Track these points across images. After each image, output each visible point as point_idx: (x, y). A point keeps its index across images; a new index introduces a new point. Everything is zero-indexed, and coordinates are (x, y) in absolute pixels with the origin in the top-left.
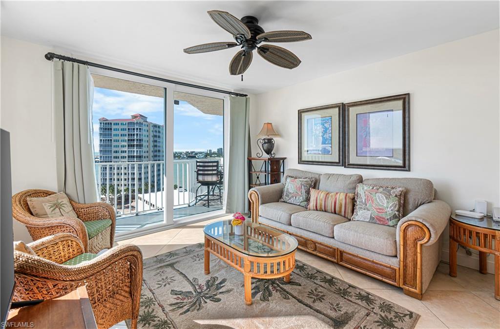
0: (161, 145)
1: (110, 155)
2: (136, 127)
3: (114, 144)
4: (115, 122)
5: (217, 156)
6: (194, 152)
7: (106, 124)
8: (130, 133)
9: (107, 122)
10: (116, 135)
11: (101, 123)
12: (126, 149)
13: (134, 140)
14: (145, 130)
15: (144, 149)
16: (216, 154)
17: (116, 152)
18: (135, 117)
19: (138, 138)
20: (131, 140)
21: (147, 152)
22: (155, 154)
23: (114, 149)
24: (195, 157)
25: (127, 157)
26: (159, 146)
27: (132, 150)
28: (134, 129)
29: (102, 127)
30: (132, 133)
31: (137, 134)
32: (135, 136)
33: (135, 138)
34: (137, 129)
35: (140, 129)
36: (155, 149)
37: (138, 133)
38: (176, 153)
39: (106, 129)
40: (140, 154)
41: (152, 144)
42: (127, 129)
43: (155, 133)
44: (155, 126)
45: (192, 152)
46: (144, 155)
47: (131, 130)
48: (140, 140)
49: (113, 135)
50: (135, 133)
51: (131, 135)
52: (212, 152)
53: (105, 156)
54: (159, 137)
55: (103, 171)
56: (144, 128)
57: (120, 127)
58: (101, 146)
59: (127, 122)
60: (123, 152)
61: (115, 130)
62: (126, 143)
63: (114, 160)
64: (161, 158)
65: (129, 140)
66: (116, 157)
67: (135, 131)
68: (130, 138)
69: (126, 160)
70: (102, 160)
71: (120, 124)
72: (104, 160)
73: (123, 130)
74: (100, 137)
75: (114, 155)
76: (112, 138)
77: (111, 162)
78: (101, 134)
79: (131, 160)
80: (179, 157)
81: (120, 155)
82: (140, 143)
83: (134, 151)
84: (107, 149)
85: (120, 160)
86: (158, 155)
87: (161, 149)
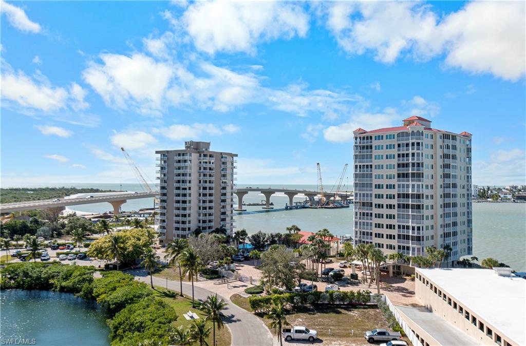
0: (457, 172)
1: (369, 192)
3: (375, 172)
4: (377, 134)
7: (364, 138)
8: (401, 152)
9: (365, 135)
10: (379, 157)
11: (356, 138)
12: (394, 182)
13: (407, 165)
14: (427, 146)
15: (426, 181)
17: (379, 187)
18: (409, 122)
19: (415, 161)
20: (403, 165)
21: (432, 187)
22: (447, 191)
23: (375, 182)
25: (396, 196)
26: (455, 177)
27: (406, 183)
28: (407, 145)
29: (358, 144)
30: (405, 152)
31: (413, 155)
32: (410, 158)
33: (410, 161)
34: (413, 144)
35: (418, 144)
36: (447, 181)
37: (415, 151)
38: (489, 189)
39: (363, 147)
40: (418, 191)
41: (440, 172)
42: (396, 146)
43: (446, 151)
44: (446, 136)
46: (426, 192)
47: (403, 146)
48: (418, 164)
49: (373, 157)
50: (410, 151)
51: (403, 155)
53: (362, 192)
54: (454, 157)
55: (360, 218)
56: (426, 141)
57: (385, 142)
58: (356, 176)
59: (396, 133)
60: (389, 187)
61: (378, 148)
62: (395, 172)
63: (376, 201)
64: (459, 200)
65: (399, 165)
66: (379, 196)
67: (410, 147)
68: (401, 162)
69: (394, 202)
70: (358, 201)
71: (384, 137)
72: (360, 200)
73: (390, 147)
74: (355, 162)
75: (376, 191)
76: (372, 162)
77: (371, 203)
78: (356, 157)
79: (403, 201)
80: (496, 198)
81: (384, 192)
82: (418, 170)
83: (408, 186)
84: (366, 181)
85: (385, 201)
86: (451, 193)
87: (459, 182)
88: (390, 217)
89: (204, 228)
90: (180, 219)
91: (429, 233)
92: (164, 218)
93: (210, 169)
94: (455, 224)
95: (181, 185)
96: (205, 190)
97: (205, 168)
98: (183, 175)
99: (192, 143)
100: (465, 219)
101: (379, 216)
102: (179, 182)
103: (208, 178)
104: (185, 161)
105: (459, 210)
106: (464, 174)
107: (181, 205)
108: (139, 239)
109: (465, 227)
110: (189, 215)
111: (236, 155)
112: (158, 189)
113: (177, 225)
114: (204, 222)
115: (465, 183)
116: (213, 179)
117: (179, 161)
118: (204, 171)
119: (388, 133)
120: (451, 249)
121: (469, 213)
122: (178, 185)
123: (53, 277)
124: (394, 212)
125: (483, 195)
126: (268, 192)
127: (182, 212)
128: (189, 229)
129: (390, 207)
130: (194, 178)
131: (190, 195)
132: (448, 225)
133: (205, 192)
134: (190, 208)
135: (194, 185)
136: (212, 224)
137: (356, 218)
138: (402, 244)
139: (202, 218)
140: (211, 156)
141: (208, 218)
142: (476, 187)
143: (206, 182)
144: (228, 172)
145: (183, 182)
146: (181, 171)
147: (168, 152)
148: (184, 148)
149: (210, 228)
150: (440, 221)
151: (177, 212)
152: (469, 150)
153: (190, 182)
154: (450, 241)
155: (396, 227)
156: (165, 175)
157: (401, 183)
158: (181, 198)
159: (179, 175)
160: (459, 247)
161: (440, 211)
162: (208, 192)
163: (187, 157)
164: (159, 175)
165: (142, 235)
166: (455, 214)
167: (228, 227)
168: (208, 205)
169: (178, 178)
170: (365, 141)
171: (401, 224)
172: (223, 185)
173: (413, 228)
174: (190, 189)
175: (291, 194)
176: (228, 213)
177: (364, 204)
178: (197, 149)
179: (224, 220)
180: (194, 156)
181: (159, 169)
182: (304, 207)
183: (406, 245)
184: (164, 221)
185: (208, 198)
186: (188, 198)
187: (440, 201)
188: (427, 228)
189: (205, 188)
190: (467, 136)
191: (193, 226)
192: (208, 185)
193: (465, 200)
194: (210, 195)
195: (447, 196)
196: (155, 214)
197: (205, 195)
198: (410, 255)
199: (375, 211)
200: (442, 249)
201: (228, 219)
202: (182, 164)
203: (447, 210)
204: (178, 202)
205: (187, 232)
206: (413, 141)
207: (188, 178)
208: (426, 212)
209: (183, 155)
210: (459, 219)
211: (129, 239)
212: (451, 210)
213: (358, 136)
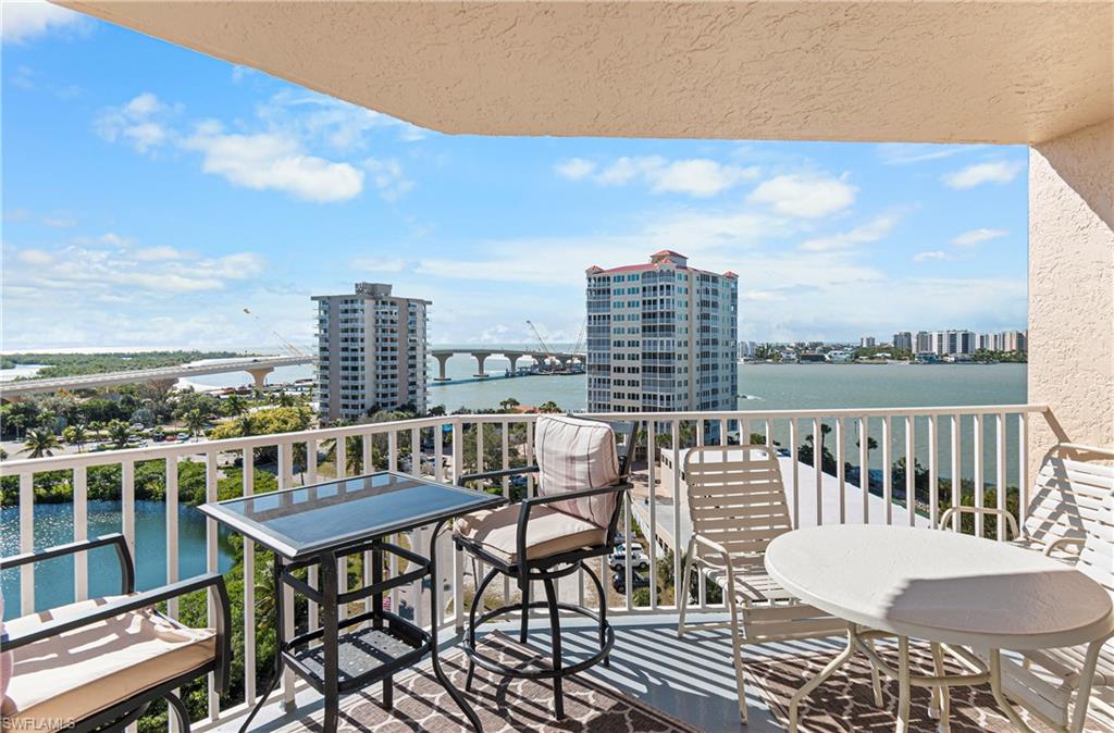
0: (719, 325)
1: (606, 352)
3: (614, 325)
4: (616, 274)
5: (892, 358)
6: (821, 344)
7: (599, 279)
8: (646, 299)
9: (601, 275)
10: (619, 305)
11: (590, 280)
12: (638, 337)
13: (655, 315)
14: (680, 290)
15: (679, 336)
16: (888, 349)
17: (618, 344)
18: (657, 258)
19: (665, 310)
20: (649, 315)
21: (686, 344)
22: (705, 349)
23: (614, 337)
24: (823, 359)
25: (640, 357)
26: (715, 330)
27: (653, 339)
28: (655, 289)
29: (592, 287)
30: (652, 298)
31: (662, 301)
32: (658, 306)
33: (658, 309)
34: (662, 287)
35: (668, 287)
36: (705, 336)
37: (665, 297)
38: (769, 347)
39: (599, 292)
40: (668, 349)
41: (696, 324)
42: (641, 290)
43: (704, 297)
44: (705, 277)
46: (678, 351)
47: (650, 290)
48: (668, 313)
49: (612, 305)
50: (659, 297)
51: (649, 301)
52: (877, 344)
53: (597, 352)
54: (715, 305)
55: (595, 387)
56: (679, 283)
57: (626, 285)
58: (590, 330)
59: (640, 272)
60: (632, 344)
61: (618, 292)
62: (638, 324)
63: (614, 363)
64: (720, 361)
65: (644, 316)
66: (618, 357)
67: (658, 292)
68: (647, 311)
69: (638, 364)
70: (592, 363)
71: (626, 279)
72: (595, 361)
73: (632, 291)
74: (589, 311)
75: (615, 350)
76: (609, 311)
77: (609, 366)
78: (589, 304)
79: (650, 363)
80: (776, 358)
81: (626, 350)
82: (667, 322)
83: (655, 343)
84: (603, 336)
85: (626, 363)
86: (711, 351)
87: (720, 337)
88: (633, 383)
89: (385, 405)
90: (349, 392)
92: (326, 391)
93: (392, 322)
94: (715, 391)
95: (351, 345)
96: (385, 352)
97: (384, 321)
98: (353, 330)
99: (365, 285)
100: (728, 384)
101: (619, 383)
102: (346, 340)
103: (389, 335)
104: (355, 311)
105: (721, 373)
106: (728, 327)
107: (350, 373)
108: (286, 422)
109: (728, 396)
110: (363, 387)
111: (430, 303)
112: (317, 350)
113: (345, 402)
114: (384, 396)
115: (728, 337)
116: (396, 336)
117: (346, 311)
118: (382, 325)
119: (631, 273)
121: (734, 378)
122: (344, 345)
123: (150, 480)
124: (638, 377)
125: (762, 355)
126: (481, 355)
127: (351, 383)
128: (363, 406)
129: (633, 370)
130: (368, 335)
131: (363, 359)
132: (706, 393)
133: (385, 354)
134: (363, 378)
135: (369, 344)
136: (396, 399)
137: (590, 386)
139: (381, 390)
140: (392, 304)
141: (390, 390)
143: (386, 340)
144: (419, 325)
145: (353, 340)
146: (349, 325)
147: (329, 298)
148: (353, 292)
149: (393, 404)
150: (696, 388)
151: (345, 383)
152: (734, 296)
153: (362, 340)
155: (641, 397)
156: (325, 331)
157: (647, 339)
158: (350, 364)
159: (346, 331)
161: (696, 375)
162: (389, 354)
163: (356, 306)
164: (317, 331)
165: (291, 417)
166: (716, 379)
167: (419, 401)
168: (389, 372)
169: (345, 335)
170: (601, 283)
171: (647, 392)
172: (411, 344)
173: (662, 398)
174: (362, 350)
175: (513, 356)
176: (420, 383)
177: (599, 367)
178: (372, 294)
179: (413, 392)
180: (369, 304)
181: (318, 322)
182: (531, 374)
184: (326, 396)
185: (390, 363)
186: (359, 363)
187: (696, 363)
188: (680, 397)
189: (384, 349)
190: (732, 278)
191: (369, 402)
192: (389, 344)
193: (728, 361)
194: (393, 358)
195: (705, 355)
196: (315, 386)
197: (384, 358)
199: (614, 376)
201: (419, 392)
202: (350, 316)
203: (705, 374)
204: (346, 368)
205: (360, 410)
206: (662, 283)
207: (359, 335)
208: (678, 377)
209: (352, 302)
210: (721, 385)
211: (270, 422)
212: (711, 373)
213: (592, 276)
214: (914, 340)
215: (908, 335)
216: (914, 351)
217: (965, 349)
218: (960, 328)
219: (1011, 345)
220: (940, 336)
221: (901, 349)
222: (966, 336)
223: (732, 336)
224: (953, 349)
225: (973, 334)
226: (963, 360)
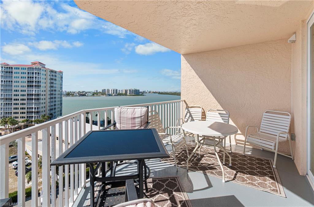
0: (57, 86)
1: (10, 93)
2: (35, 72)
3: (14, 84)
4: (16, 67)
5: (102, 95)
6: (85, 91)
7: (7, 68)
8: (29, 76)
9: (8, 66)
10: (17, 77)
11: (2, 67)
12: (26, 89)
13: (33, 82)
14: (43, 74)
15: (42, 89)
16: (101, 93)
17: (16, 91)
19: (37, 80)
20: (30, 82)
21: (45, 91)
22: (52, 92)
23: (14, 89)
24: (85, 95)
25: (26, 95)
26: (55, 87)
27: (31, 89)
28: (33, 73)
29: (3, 70)
30: (32, 76)
31: (36, 77)
32: (34, 79)
33: (34, 80)
35: (38, 73)
36: (52, 89)
37: (37, 76)
38: (70, 92)
39: (7, 72)
40: (38, 92)
41: (49, 85)
42: (27, 73)
43: (52, 77)
44: (52, 71)
45: (83, 92)
46: (42, 93)
47: (30, 74)
48: (38, 82)
49: (13, 77)
50: (34, 76)
52: (98, 92)
53: (5, 94)
54: (55, 80)
55: (4, 106)
56: (42, 72)
57: (20, 71)
58: (2, 85)
59: (27, 67)
60: (22, 91)
61: (16, 73)
62: (26, 84)
63: (14, 97)
64: (57, 96)
65: (28, 82)
66: (16, 95)
67: (34, 74)
68: (29, 80)
69: (25, 97)
70: (3, 98)
71: (20, 69)
72: (4, 97)
73: (23, 73)
74: (1, 79)
75: (14, 93)
76: (12, 79)
77: (11, 99)
78: (2, 76)
79: (30, 97)
80: (73, 95)
81: (20, 93)
82: (38, 84)
83: (33, 91)
84: (8, 88)
85: (20, 97)
86: (54, 93)
87: (57, 89)
88: (23, 104)
91: (43, 109)
94: (55, 105)
100: (59, 103)
101: (16, 104)
105: (57, 100)
106: (59, 86)
109: (59, 106)
115: (59, 89)
119: (23, 67)
120: (53, 115)
121: (61, 101)
124: (25, 102)
125: (68, 94)
129: (23, 100)
132: (52, 106)
138: (29, 116)
142: (65, 91)
150: (48, 104)
152: (62, 78)
154: (53, 112)
155: (26, 108)
157: (29, 89)
160: (56, 114)
161: (48, 100)
166: (55, 101)
170: (8, 69)
171: (29, 107)
173: (35, 108)
177: (6, 99)
183: (31, 115)
187: (49, 97)
188: (42, 107)
193: (59, 96)
195: (52, 94)
198: (33, 120)
199: (14, 102)
200: (49, 115)
203: (52, 100)
206: (36, 72)
208: (41, 101)
210: (57, 103)
212: (54, 100)
213: (4, 66)
214: (106, 91)
215: (105, 90)
216: (106, 93)
217: (116, 93)
218: (115, 88)
219: (124, 92)
220: (111, 90)
221: (103, 93)
222: (116, 90)
223: (61, 89)
224: (114, 93)
225: (117, 90)
226: (116, 95)
